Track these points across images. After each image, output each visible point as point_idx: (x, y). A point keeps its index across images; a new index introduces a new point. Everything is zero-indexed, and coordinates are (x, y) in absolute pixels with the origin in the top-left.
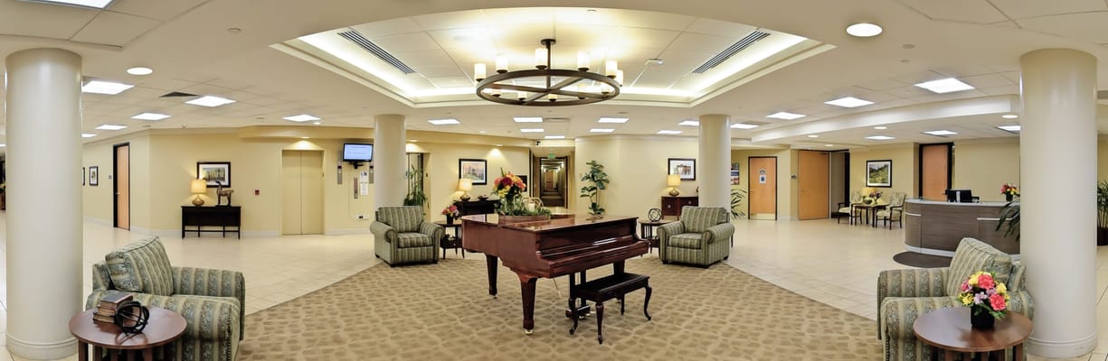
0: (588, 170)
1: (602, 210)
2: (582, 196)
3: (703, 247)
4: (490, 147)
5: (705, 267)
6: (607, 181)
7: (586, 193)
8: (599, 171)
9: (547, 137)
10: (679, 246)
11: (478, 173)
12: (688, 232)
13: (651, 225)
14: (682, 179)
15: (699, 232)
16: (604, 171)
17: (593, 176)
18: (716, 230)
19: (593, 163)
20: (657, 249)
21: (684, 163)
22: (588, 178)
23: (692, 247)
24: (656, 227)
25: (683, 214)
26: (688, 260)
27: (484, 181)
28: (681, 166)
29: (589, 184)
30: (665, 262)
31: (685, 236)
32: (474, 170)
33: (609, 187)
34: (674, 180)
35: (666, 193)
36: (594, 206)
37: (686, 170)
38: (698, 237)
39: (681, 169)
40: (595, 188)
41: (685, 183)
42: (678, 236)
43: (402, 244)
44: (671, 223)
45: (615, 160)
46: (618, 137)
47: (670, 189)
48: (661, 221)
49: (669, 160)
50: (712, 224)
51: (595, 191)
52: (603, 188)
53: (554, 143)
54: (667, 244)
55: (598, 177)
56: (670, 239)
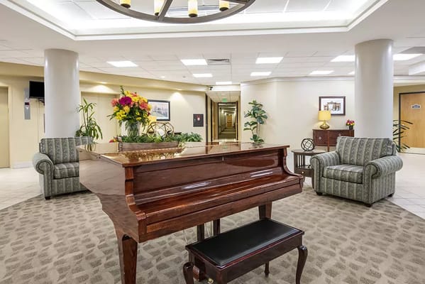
0: (250, 108)
1: (262, 141)
2: (245, 129)
3: (365, 181)
4: (171, 91)
5: (369, 205)
6: (266, 117)
7: (248, 127)
8: (259, 109)
9: (217, 83)
10: (335, 178)
11: (163, 112)
12: (345, 163)
13: (304, 155)
14: (332, 115)
15: (358, 165)
16: (263, 109)
17: (254, 114)
18: (381, 162)
19: (254, 103)
20: (310, 179)
21: (334, 100)
22: (250, 115)
23: (350, 181)
24: (310, 157)
25: (338, 145)
26: (347, 195)
27: (168, 118)
28: (332, 103)
29: (250, 119)
30: (319, 194)
31: (342, 168)
32: (159, 109)
33: (267, 121)
34: (325, 115)
35: (317, 126)
36: (255, 137)
37: (336, 107)
38: (359, 170)
39: (331, 106)
40: (256, 123)
41: (334, 118)
42: (335, 167)
43: (58, 175)
44: (325, 154)
45: (272, 100)
46: (275, 80)
47: (321, 123)
48: (315, 151)
49: (320, 98)
50: (374, 157)
51: (256, 125)
52: (262, 123)
53: (223, 88)
54: (321, 175)
55: (258, 115)
56: (326, 170)
